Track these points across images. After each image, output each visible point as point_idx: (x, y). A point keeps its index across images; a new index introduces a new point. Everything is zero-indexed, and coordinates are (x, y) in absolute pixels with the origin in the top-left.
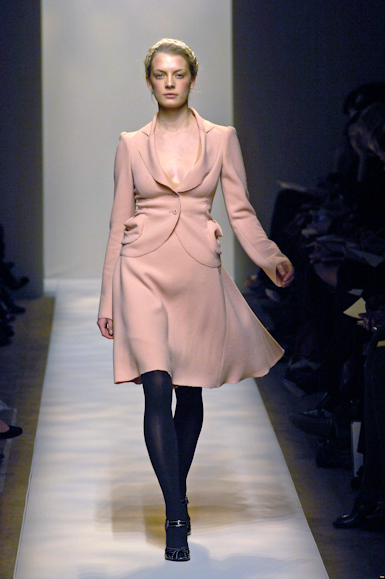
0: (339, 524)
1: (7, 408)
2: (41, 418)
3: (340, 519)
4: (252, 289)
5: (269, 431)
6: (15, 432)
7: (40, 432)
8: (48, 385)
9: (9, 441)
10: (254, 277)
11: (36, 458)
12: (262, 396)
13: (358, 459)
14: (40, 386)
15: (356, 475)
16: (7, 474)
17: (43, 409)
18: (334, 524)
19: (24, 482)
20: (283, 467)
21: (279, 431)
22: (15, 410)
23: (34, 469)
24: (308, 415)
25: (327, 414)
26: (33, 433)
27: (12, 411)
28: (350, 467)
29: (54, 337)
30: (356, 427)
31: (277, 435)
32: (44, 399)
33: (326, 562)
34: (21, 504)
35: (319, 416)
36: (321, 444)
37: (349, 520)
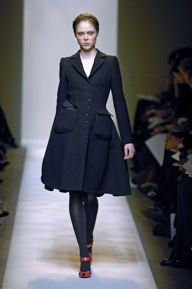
0: (163, 264)
1: (2, 202)
2: (18, 207)
3: (164, 261)
5: (130, 217)
6: (5, 214)
7: (18, 214)
8: (22, 191)
11: (16, 227)
13: (173, 231)
14: (18, 192)
15: (172, 240)
17: (20, 204)
18: (161, 263)
19: (9, 239)
20: (137, 235)
21: (135, 217)
22: (6, 203)
23: (15, 232)
24: (151, 209)
25: (159, 209)
26: (14, 214)
27: (4, 204)
28: (169, 236)
30: (173, 216)
31: (134, 219)
32: (21, 197)
33: (156, 282)
34: (7, 249)
35: (155, 210)
36: (155, 224)
37: (168, 262)
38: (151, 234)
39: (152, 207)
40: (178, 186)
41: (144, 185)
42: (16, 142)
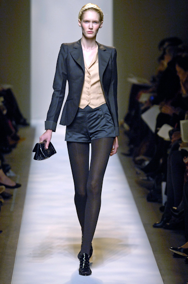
0: (155, 226)
3: (155, 224)
5: (127, 186)
6: (18, 186)
13: (165, 198)
15: (163, 205)
16: (15, 203)
17: (30, 176)
18: (153, 226)
19: (21, 206)
20: (133, 201)
21: (131, 186)
23: (27, 201)
25: (151, 179)
26: (26, 186)
27: (17, 176)
28: (161, 202)
30: (164, 184)
34: (20, 216)
35: (148, 180)
36: (149, 192)
37: (159, 225)
38: (145, 200)
39: (145, 178)
40: (168, 158)
41: (138, 158)
42: (27, 122)
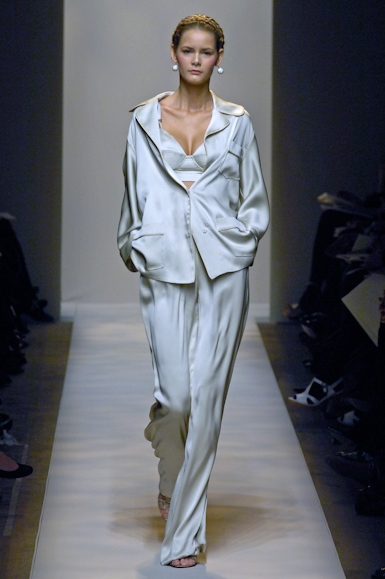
0: (377, 577)
1: (17, 443)
2: (55, 455)
3: (378, 572)
4: (290, 318)
5: (305, 473)
6: (25, 471)
7: (52, 471)
8: (62, 419)
9: (19, 480)
10: (295, 306)
11: (48, 499)
12: (298, 436)
14: (54, 419)
16: (16, 516)
17: (56, 446)
19: (34, 525)
22: (27, 446)
23: (45, 510)
24: (347, 458)
25: (368, 457)
27: (22, 447)
29: (70, 367)
31: (313, 478)
32: (57, 434)
35: (360, 459)
36: (361, 490)
